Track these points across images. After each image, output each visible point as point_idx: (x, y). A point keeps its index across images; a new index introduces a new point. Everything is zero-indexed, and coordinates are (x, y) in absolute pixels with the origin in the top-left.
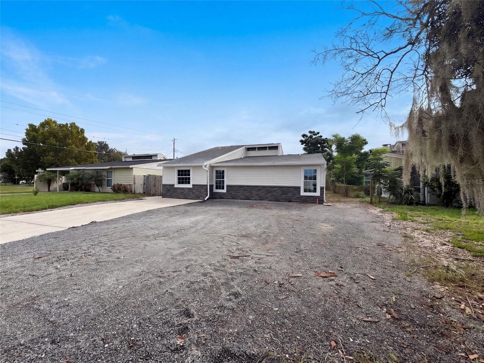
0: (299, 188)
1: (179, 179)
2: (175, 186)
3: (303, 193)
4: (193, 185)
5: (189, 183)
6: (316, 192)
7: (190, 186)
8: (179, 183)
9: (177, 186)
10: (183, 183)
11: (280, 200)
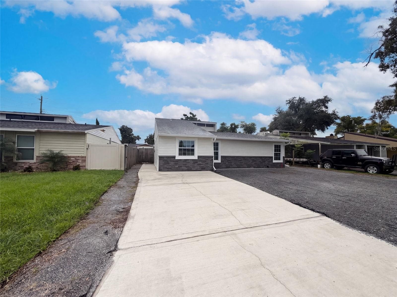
0: (272, 157)
1: (180, 150)
2: (176, 158)
3: (274, 161)
4: (199, 157)
5: (193, 154)
6: (280, 160)
7: (195, 157)
8: (180, 154)
9: (178, 157)
10: (185, 154)
11: (262, 167)
